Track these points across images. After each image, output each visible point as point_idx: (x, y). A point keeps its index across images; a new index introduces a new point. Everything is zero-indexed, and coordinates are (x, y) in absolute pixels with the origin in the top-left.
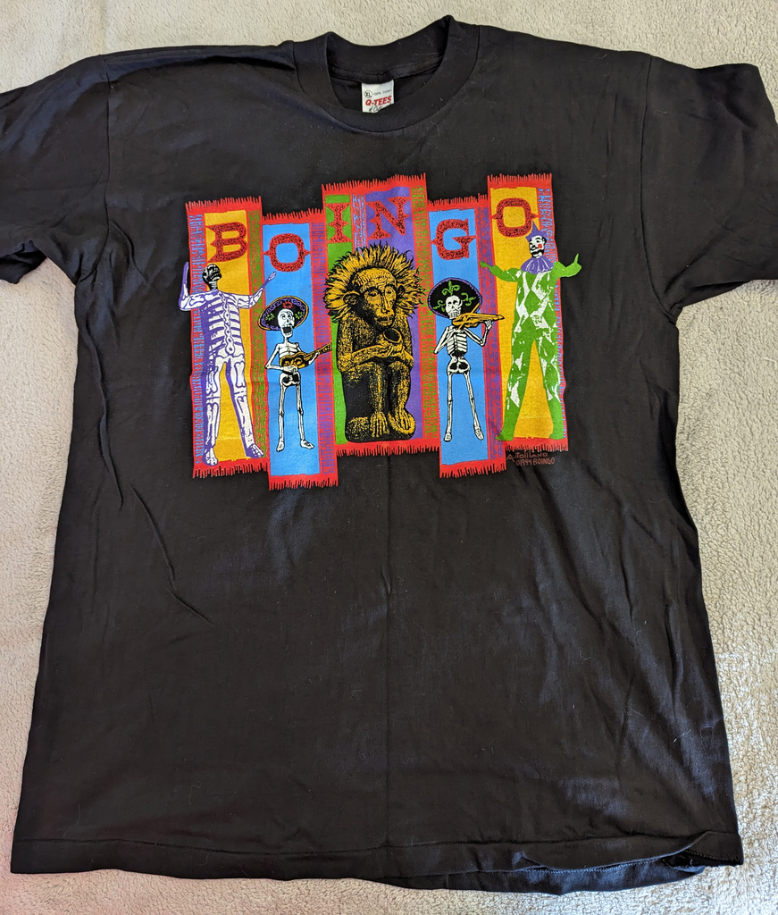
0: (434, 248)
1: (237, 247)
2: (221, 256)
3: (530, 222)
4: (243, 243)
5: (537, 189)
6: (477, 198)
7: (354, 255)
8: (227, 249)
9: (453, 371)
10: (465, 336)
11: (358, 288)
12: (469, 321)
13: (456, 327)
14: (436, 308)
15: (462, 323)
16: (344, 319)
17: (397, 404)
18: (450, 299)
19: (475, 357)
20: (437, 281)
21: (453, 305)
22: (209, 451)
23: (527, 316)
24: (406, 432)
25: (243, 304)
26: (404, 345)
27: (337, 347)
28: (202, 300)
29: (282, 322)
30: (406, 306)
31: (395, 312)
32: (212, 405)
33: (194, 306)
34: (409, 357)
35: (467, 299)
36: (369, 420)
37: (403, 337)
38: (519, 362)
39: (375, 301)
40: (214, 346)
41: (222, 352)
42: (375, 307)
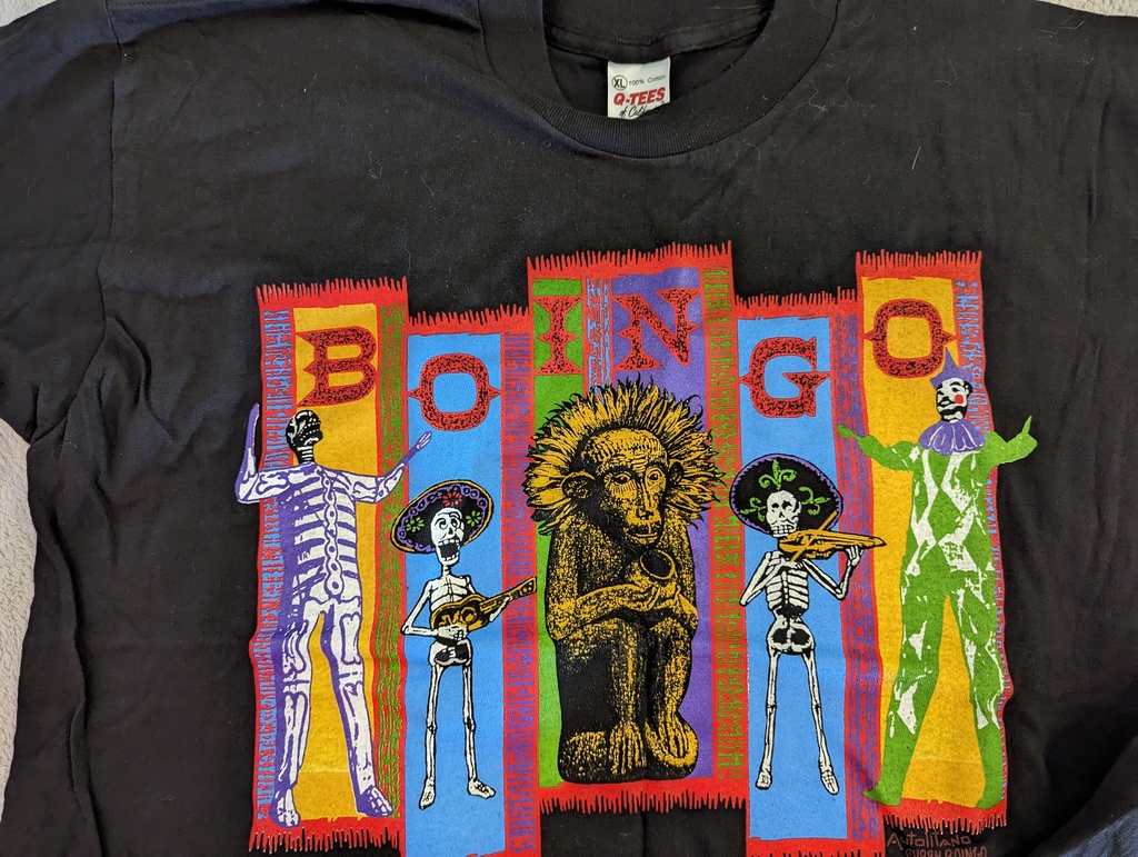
0: (745, 392)
1: (354, 378)
2: (324, 395)
3: (940, 349)
4: (367, 369)
5: (954, 283)
6: (835, 295)
7: (586, 400)
8: (337, 380)
9: (779, 646)
10: (804, 574)
11: (592, 466)
12: (815, 547)
13: (788, 556)
14: (747, 512)
15: (800, 549)
16: (564, 527)
17: (663, 704)
18: (774, 498)
19: (825, 622)
20: (749, 457)
21: (781, 510)
22: (283, 795)
23: (932, 543)
24: (679, 763)
25: (364, 493)
26: (680, 582)
27: (548, 585)
28: (283, 482)
29: (438, 534)
30: (686, 503)
31: (663, 515)
32: (295, 697)
33: (266, 495)
34: (688, 608)
35: (811, 501)
36: (607, 737)
37: (678, 568)
38: (917, 641)
39: (625, 493)
40: (303, 578)
41: (317, 590)
42: (625, 505)
